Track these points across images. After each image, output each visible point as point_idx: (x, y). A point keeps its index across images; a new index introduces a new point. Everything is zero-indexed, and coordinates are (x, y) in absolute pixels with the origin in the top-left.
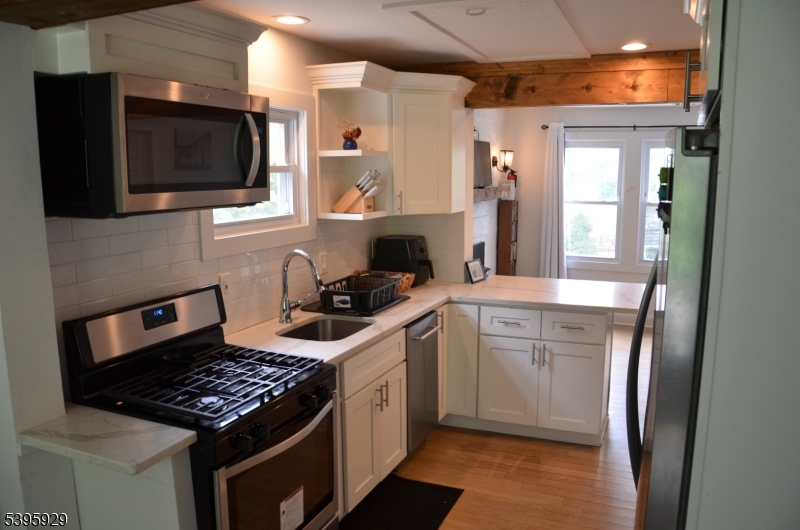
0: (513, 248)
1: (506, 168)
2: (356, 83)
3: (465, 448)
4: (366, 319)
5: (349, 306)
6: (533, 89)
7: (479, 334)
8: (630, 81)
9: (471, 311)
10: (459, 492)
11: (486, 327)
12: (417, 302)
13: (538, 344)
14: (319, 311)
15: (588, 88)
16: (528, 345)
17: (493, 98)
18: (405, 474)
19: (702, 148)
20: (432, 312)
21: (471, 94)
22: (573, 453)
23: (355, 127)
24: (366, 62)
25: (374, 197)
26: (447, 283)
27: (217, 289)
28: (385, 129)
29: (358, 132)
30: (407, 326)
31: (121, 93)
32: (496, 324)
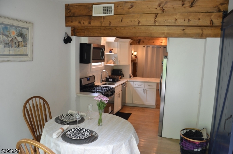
0: (136, 73)
1: (135, 55)
2: (113, 41)
3: (130, 108)
4: (115, 83)
5: (112, 81)
6: (143, 42)
7: (133, 87)
8: (161, 41)
9: (132, 83)
10: (131, 114)
11: (134, 86)
12: (122, 81)
13: (144, 89)
14: (106, 82)
15: (154, 42)
16: (142, 89)
17: (136, 43)
18: (121, 111)
19: (166, 58)
20: (125, 83)
21: (132, 42)
22: (150, 109)
23: (112, 48)
24: (115, 38)
25: (114, 61)
26: (126, 78)
27: (94, 76)
28: (117, 49)
29: (112, 49)
30: (122, 84)
31: (92, 46)
32: (136, 85)
